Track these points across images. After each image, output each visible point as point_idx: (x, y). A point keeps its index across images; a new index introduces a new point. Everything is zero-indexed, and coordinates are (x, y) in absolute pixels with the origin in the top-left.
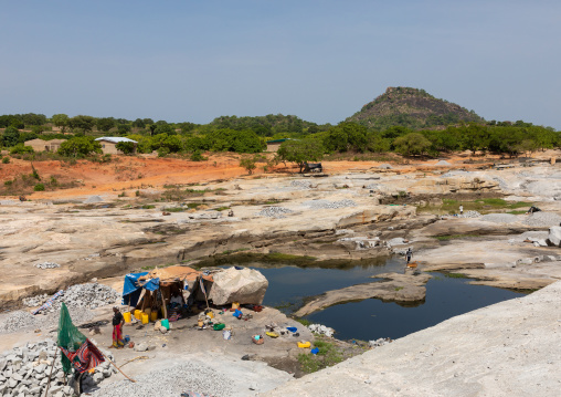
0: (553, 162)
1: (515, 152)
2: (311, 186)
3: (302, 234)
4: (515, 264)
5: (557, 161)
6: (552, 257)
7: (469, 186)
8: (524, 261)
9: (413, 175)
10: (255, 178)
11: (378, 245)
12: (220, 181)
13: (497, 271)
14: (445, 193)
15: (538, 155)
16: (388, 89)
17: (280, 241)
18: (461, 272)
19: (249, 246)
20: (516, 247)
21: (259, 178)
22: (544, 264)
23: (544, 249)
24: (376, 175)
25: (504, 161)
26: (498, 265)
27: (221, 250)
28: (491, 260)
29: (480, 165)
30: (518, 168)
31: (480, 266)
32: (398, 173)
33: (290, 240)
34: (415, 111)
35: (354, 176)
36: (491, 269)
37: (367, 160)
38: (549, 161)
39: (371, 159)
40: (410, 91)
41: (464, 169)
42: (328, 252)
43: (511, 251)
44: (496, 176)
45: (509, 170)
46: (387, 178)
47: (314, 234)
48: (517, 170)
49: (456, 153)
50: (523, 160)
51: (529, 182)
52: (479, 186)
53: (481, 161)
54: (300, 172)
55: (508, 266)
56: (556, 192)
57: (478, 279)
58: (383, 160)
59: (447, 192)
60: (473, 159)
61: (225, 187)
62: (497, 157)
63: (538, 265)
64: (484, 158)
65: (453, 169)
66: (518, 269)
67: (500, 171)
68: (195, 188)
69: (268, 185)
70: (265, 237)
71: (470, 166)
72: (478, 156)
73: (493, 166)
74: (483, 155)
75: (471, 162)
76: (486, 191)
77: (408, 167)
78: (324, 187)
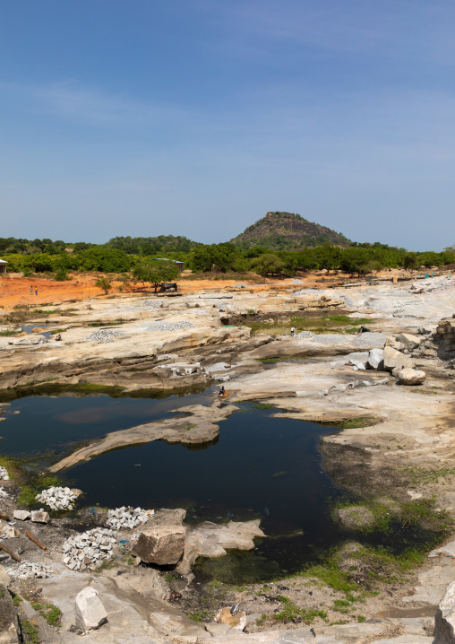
0: (395, 281)
1: (362, 272)
2: (162, 306)
3: (118, 361)
4: (327, 391)
5: (399, 280)
6: (367, 383)
7: (316, 304)
8: (337, 388)
9: (265, 294)
10: (109, 298)
11: (195, 371)
12: (73, 301)
13: (308, 400)
14: (293, 311)
15: (383, 274)
16: (268, 214)
17: (93, 369)
18: (271, 402)
19: (59, 375)
20: (336, 371)
21: (113, 297)
22: (357, 390)
23: (362, 373)
24: (230, 294)
25: (352, 280)
26: (310, 393)
27: (24, 381)
28: (304, 387)
29: (330, 284)
30: (364, 286)
31: (292, 395)
32: (252, 292)
33: (104, 367)
34: (292, 233)
35: (207, 296)
36: (303, 397)
37: (227, 279)
38: (392, 280)
39: (231, 278)
40: (287, 215)
41: (315, 288)
42: (139, 381)
43: (329, 376)
44: (343, 294)
45: (355, 288)
46: (240, 297)
47: (131, 361)
48: (363, 288)
49: (313, 272)
50: (369, 279)
51: (372, 299)
52: (326, 304)
53: (332, 280)
54: (155, 292)
55: (320, 394)
56: (395, 309)
57: (285, 411)
58: (242, 279)
59: (296, 310)
60: (326, 277)
61: (76, 307)
62: (347, 276)
63: (351, 392)
64: (335, 277)
65: (305, 288)
66: (329, 398)
67: (348, 290)
68: (45, 309)
69: (120, 305)
70: (76, 365)
71: (322, 284)
72: (331, 275)
73: (341, 285)
74: (336, 274)
75: (323, 280)
76: (332, 308)
77: (262, 286)
78: (176, 306)
